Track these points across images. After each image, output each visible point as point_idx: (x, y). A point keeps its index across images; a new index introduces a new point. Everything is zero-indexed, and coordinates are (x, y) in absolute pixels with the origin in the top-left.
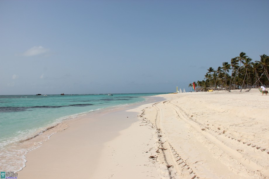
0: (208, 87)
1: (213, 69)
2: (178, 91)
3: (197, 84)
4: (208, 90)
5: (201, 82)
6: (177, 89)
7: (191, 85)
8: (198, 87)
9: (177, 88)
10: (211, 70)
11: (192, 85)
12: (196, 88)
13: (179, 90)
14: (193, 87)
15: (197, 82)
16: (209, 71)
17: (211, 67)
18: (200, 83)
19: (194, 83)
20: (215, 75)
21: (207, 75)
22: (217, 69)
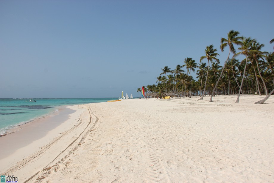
0: (164, 93)
1: (169, 69)
2: (123, 97)
3: (147, 89)
4: (164, 97)
5: (152, 86)
6: (122, 95)
7: (139, 90)
8: (148, 92)
9: (122, 93)
10: (166, 70)
11: (141, 90)
12: (145, 93)
13: (125, 96)
14: (143, 93)
15: (147, 86)
16: (164, 71)
17: (166, 66)
18: (151, 88)
19: (144, 87)
20: (171, 77)
21: (160, 77)
22: (176, 69)
